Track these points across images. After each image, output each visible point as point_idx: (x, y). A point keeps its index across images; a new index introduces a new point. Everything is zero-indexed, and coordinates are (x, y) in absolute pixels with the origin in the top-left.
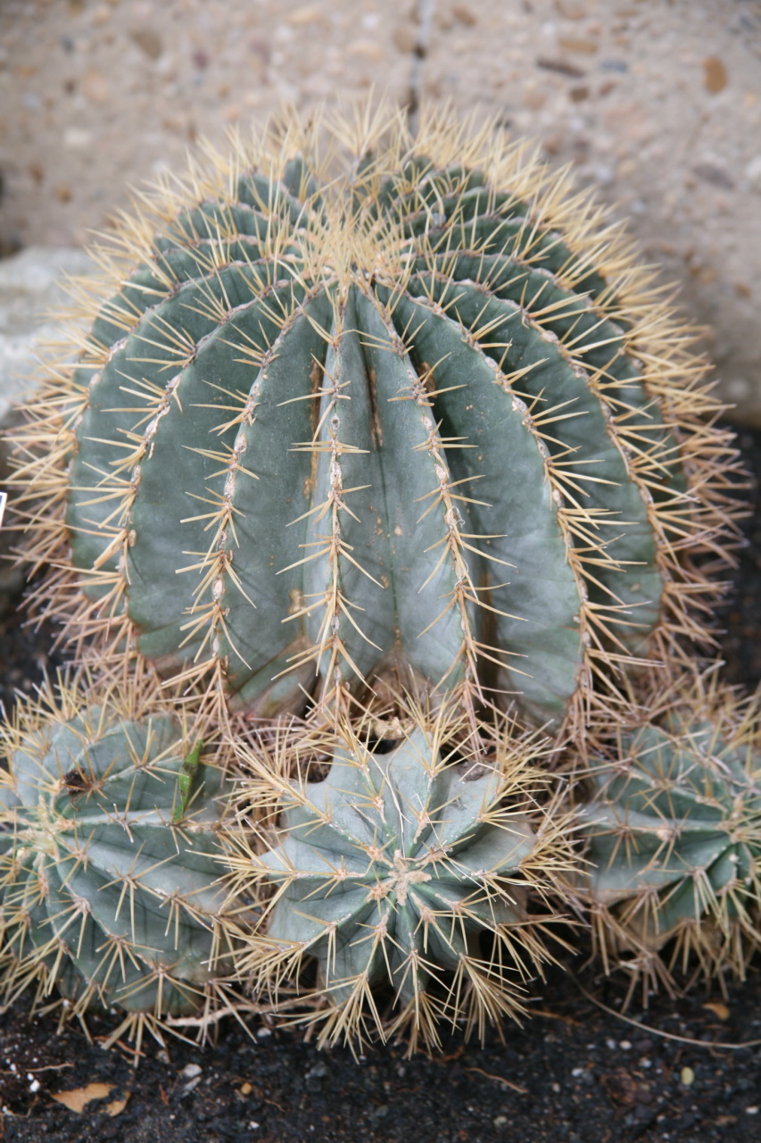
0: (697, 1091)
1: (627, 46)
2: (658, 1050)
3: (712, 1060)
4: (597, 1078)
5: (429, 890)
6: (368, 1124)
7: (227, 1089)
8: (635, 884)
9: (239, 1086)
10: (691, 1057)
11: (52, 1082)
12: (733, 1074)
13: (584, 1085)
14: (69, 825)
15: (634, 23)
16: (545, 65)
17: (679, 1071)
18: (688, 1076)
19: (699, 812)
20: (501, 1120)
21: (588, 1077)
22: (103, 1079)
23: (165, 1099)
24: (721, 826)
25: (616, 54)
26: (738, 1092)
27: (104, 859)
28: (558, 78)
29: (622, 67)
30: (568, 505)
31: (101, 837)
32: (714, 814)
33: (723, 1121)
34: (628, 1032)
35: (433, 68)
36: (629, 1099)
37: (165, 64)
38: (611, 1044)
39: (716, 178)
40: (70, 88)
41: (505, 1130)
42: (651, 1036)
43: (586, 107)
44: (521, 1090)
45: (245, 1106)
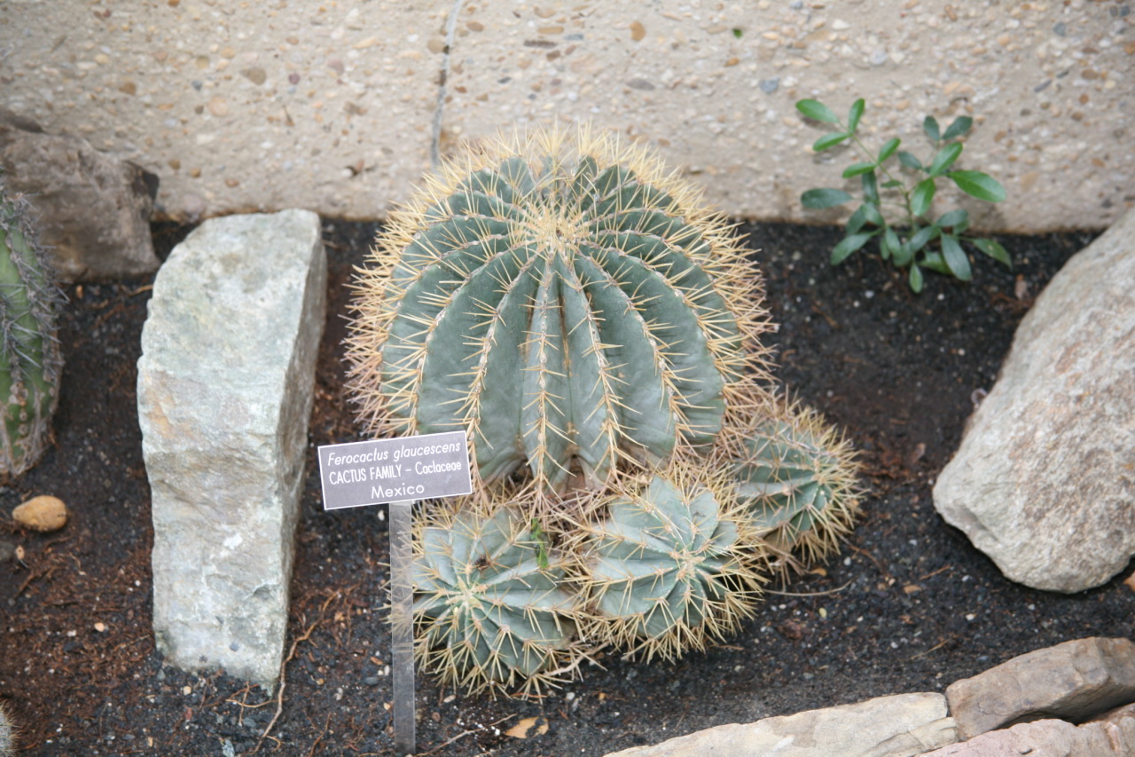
0: (831, 620)
1: (583, 25)
2: (802, 604)
3: (831, 600)
4: (776, 629)
5: (704, 565)
6: (672, 693)
7: (593, 700)
8: (774, 522)
9: (597, 696)
10: (821, 601)
11: (503, 727)
12: (843, 605)
13: (770, 635)
14: (484, 587)
15: (585, 12)
16: (529, 43)
17: (817, 611)
18: (823, 612)
19: (797, 474)
20: (738, 668)
21: (771, 630)
22: (527, 716)
23: (565, 716)
24: (813, 479)
25: (577, 30)
26: (850, 612)
27: (512, 601)
28: (538, 49)
29: (581, 37)
30: (714, 337)
31: (501, 588)
32: (809, 473)
33: (850, 630)
34: (781, 599)
35: (454, 58)
36: (799, 634)
37: (268, 85)
38: (774, 608)
39: (643, 85)
40: (199, 110)
41: (743, 673)
42: (795, 598)
43: (558, 61)
44: (740, 649)
45: (608, 706)
